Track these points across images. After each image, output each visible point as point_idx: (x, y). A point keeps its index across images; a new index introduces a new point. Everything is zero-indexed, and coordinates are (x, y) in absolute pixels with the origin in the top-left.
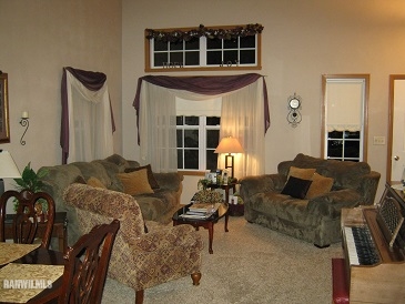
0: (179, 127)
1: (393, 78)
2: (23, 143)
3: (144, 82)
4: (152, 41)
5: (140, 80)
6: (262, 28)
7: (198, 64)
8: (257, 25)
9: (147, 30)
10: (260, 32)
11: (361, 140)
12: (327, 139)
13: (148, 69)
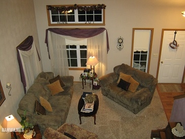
0: (67, 49)
1: (164, 30)
2: (10, 95)
3: (49, 32)
4: (50, 11)
5: (47, 31)
6: (105, 6)
7: (74, 21)
8: (103, 5)
9: (47, 6)
10: (105, 8)
11: (148, 54)
12: (133, 54)
13: (50, 24)
